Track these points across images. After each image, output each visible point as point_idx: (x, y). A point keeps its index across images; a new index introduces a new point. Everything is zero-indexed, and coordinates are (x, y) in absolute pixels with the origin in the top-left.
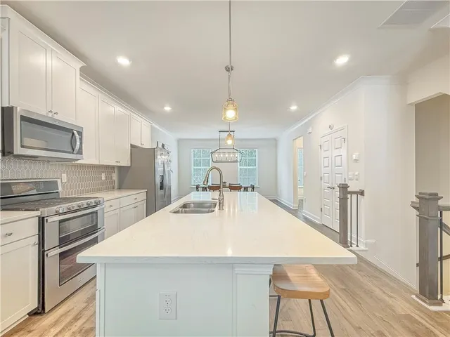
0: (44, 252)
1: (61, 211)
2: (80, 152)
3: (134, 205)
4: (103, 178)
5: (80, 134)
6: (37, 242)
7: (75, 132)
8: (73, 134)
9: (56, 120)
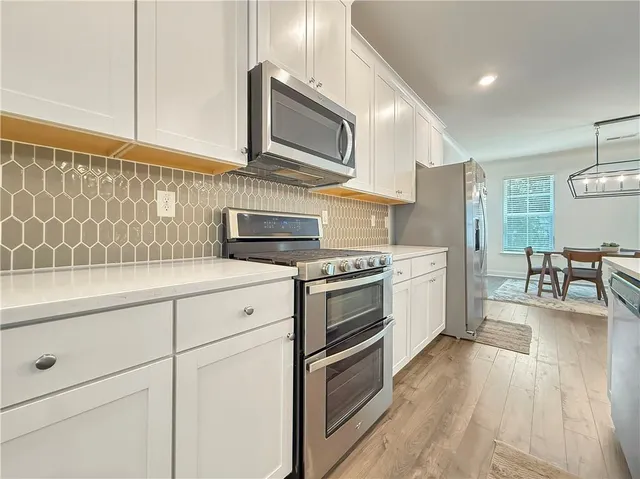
0: (302, 357)
1: (331, 273)
2: (352, 163)
3: (430, 277)
4: (373, 225)
5: (352, 126)
6: (292, 335)
7: (346, 122)
8: (343, 126)
9: (320, 96)
